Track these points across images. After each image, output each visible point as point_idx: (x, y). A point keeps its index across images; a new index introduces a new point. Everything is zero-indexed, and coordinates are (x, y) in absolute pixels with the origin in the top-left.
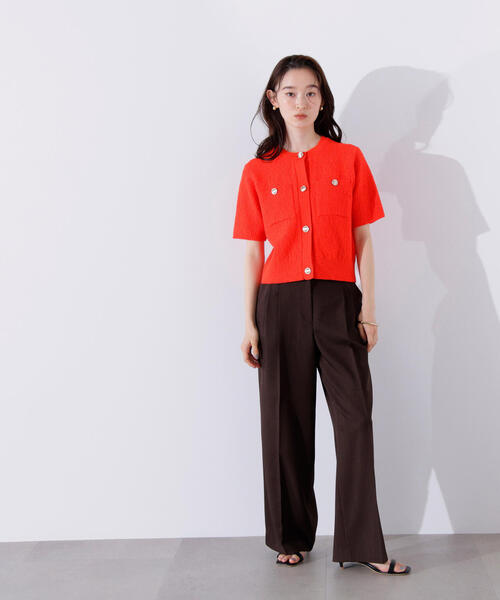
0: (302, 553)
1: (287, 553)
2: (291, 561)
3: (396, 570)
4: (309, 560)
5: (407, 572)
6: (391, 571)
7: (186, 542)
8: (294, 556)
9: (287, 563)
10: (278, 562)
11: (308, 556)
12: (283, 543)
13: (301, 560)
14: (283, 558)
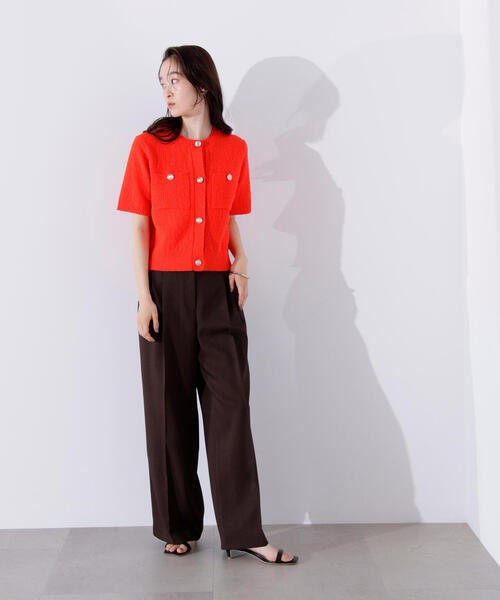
0: (189, 543)
1: (175, 542)
2: (179, 551)
3: (283, 559)
4: (197, 549)
5: (293, 562)
6: (279, 561)
7: (74, 532)
8: (182, 546)
9: (175, 552)
10: (166, 552)
11: (196, 545)
12: (171, 532)
13: (189, 550)
14: (171, 548)
